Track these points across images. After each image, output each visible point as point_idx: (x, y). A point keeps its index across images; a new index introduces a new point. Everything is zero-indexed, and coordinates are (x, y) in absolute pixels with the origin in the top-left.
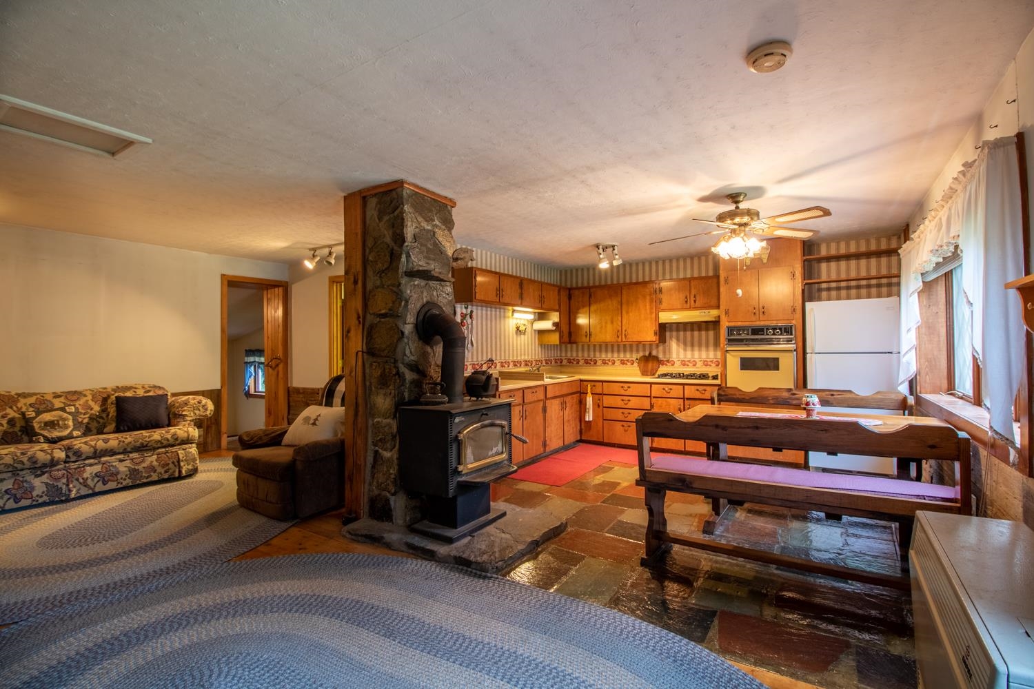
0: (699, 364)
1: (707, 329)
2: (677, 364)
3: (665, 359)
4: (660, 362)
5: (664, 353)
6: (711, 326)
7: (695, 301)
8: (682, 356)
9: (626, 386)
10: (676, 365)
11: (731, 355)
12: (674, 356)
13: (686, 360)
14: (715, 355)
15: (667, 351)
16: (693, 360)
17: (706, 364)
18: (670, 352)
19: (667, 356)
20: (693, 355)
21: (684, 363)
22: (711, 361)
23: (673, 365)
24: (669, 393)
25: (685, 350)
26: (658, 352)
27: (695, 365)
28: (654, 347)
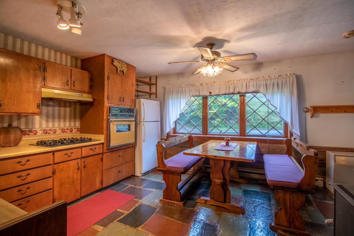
0: (59, 131)
1: (65, 106)
2: (40, 133)
3: (27, 130)
4: (24, 133)
5: (27, 124)
6: (68, 104)
7: (74, 85)
8: (44, 126)
9: (24, 160)
10: (38, 134)
11: (113, 124)
12: (37, 126)
13: (48, 129)
14: (70, 125)
15: (30, 122)
16: (53, 129)
17: (63, 131)
18: (33, 123)
19: (30, 127)
20: (53, 125)
21: (46, 132)
22: (67, 129)
23: (35, 134)
24: (70, 156)
25: (47, 121)
26: (19, 123)
27: (55, 133)
28: (15, 118)
